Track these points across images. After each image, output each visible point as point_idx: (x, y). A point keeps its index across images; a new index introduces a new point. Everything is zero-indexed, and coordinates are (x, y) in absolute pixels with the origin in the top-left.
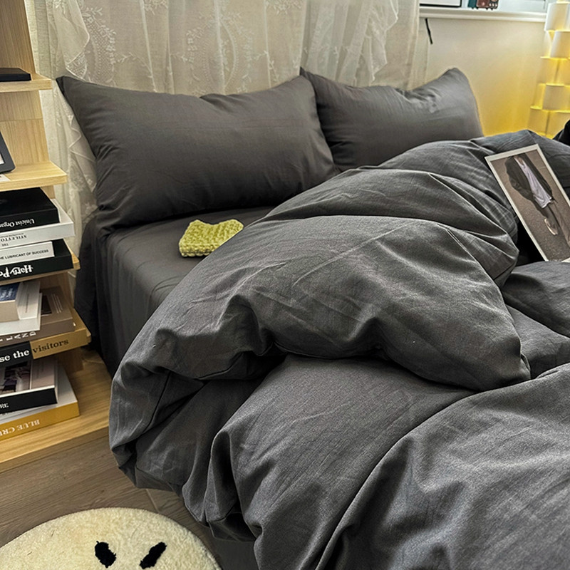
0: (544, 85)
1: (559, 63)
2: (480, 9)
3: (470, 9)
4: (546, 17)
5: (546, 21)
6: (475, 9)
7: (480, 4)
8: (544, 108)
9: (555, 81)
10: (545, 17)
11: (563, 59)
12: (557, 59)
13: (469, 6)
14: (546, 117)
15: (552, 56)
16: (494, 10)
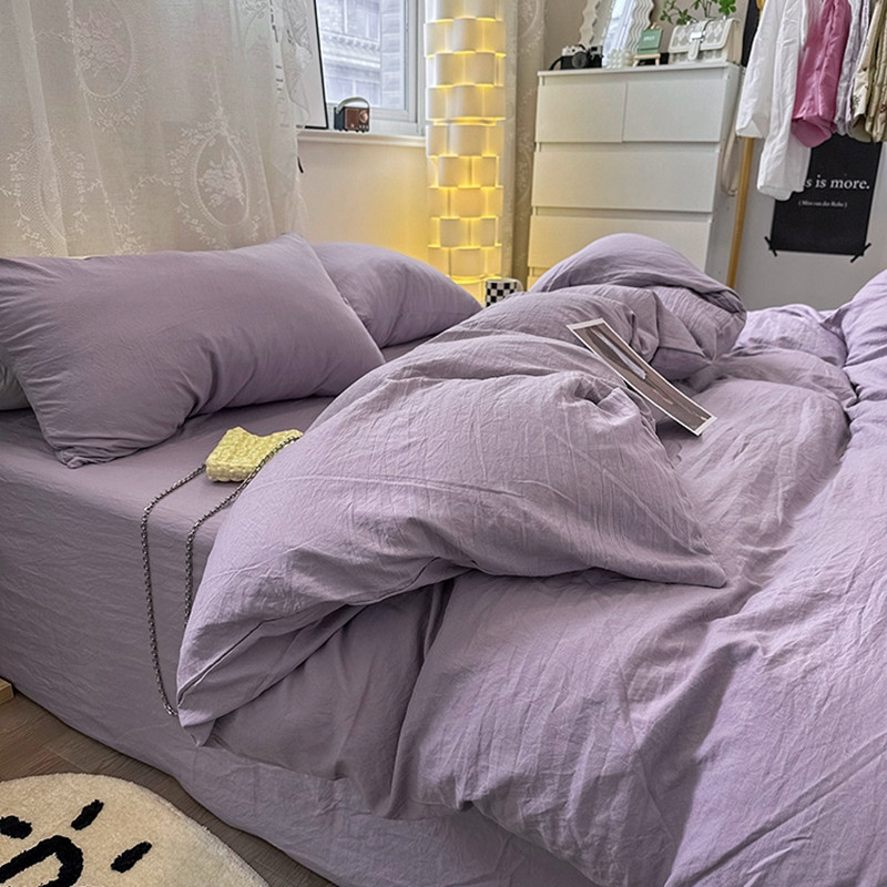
0: (438, 219)
1: (449, 192)
2: (350, 132)
3: (338, 131)
4: (426, 142)
5: (427, 145)
6: (344, 131)
7: (349, 126)
8: (442, 245)
9: (449, 214)
10: (424, 141)
11: (453, 189)
12: (445, 189)
13: (335, 127)
14: (446, 256)
15: (440, 185)
16: (366, 133)
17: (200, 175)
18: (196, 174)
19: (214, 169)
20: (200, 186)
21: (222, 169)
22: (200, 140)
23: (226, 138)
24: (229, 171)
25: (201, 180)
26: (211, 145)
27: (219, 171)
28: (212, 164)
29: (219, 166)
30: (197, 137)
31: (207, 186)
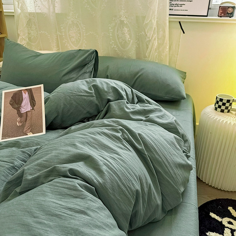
17: (117, 32)
20: (117, 35)
23: (124, 21)
24: (123, 32)
28: (119, 29)
29: (121, 30)
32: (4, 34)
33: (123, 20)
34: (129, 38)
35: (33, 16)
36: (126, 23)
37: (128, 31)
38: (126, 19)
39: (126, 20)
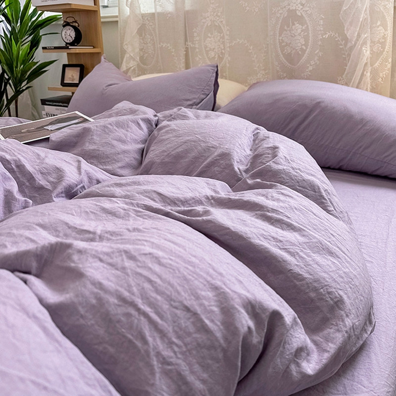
18: (278, 34)
19: (286, 30)
20: (279, 41)
21: (290, 31)
22: (281, 14)
23: (296, 10)
24: (293, 32)
25: (281, 38)
26: (285, 16)
27: (288, 32)
28: (286, 28)
29: (289, 29)
30: (280, 12)
31: (283, 41)
32: (97, 48)
33: (294, 8)
34: (302, 45)
35: (147, 19)
36: (300, 14)
37: (302, 31)
38: (302, 7)
39: (302, 9)
